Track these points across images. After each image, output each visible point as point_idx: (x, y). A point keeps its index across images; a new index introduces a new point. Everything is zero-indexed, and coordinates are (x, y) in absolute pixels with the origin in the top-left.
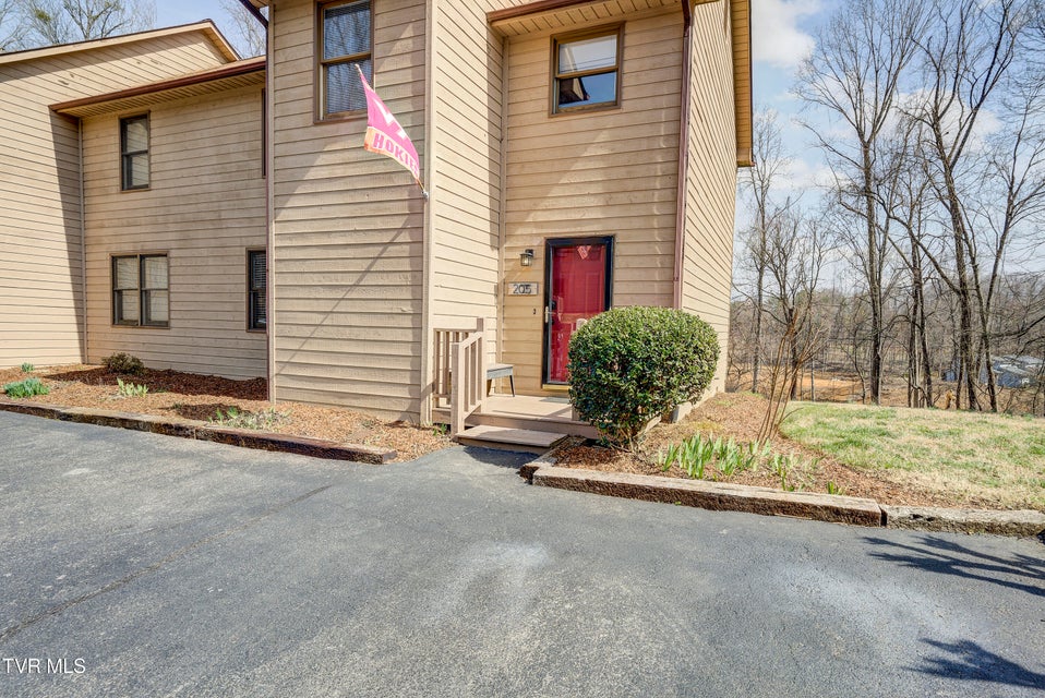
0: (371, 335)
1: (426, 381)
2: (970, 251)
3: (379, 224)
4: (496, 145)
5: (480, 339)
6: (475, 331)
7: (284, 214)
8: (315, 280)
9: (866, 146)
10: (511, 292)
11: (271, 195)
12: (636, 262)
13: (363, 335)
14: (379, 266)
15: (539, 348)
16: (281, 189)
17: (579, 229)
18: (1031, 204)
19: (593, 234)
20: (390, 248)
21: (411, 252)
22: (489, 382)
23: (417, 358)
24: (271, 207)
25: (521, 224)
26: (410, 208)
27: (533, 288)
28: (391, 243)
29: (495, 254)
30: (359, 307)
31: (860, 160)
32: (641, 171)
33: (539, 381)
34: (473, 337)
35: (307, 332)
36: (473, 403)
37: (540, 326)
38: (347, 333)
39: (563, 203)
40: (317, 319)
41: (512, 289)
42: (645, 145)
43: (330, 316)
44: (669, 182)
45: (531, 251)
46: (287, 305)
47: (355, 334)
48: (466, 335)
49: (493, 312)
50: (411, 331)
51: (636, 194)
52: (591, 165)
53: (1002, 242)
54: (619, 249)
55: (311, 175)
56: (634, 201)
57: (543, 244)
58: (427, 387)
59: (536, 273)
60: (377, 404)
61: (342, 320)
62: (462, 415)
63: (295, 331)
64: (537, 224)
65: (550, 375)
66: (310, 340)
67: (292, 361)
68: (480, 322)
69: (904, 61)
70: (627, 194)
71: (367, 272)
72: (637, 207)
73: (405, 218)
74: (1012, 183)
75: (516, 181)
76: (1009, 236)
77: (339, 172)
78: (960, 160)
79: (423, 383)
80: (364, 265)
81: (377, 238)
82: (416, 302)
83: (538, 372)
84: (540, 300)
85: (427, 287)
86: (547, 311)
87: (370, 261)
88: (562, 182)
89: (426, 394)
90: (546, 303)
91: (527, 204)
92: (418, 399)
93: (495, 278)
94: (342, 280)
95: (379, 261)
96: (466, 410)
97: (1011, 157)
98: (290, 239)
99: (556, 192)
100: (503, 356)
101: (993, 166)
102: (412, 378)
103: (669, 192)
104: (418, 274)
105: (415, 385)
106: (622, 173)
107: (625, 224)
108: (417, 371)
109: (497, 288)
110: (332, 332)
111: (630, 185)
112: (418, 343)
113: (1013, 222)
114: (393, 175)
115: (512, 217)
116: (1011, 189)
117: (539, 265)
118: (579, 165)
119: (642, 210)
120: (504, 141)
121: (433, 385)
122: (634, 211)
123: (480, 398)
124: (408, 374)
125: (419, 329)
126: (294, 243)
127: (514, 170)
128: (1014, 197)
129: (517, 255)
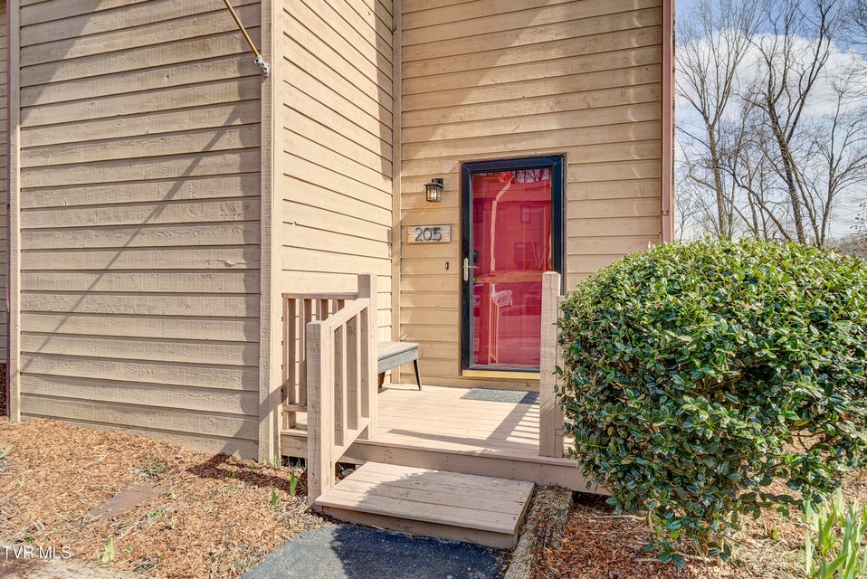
0: (173, 306)
1: (267, 385)
2: (811, 214)
3: (186, 121)
4: (387, 35)
5: (364, 312)
6: (355, 297)
7: (33, 117)
8: (83, 218)
9: (711, 128)
10: (412, 239)
11: (15, 87)
12: (600, 191)
13: (161, 306)
14: (188, 190)
15: (455, 317)
16: (31, 77)
17: (510, 147)
18: (848, 177)
19: (533, 153)
20: (205, 160)
21: (242, 165)
22: (382, 376)
23: (254, 346)
24: (15, 106)
25: (424, 143)
26: (241, 91)
27: (445, 232)
28: (206, 153)
29: (387, 185)
30: (153, 259)
31: (708, 140)
32: (603, 62)
33: (456, 365)
34: (352, 308)
35: (67, 303)
36: (353, 424)
37: (455, 286)
38: (135, 304)
39: (485, 112)
40: (85, 282)
41: (413, 235)
42: (606, 26)
43: (106, 276)
44: (648, 75)
45: (440, 181)
46: (41, 262)
47: (146, 305)
48: (341, 304)
49: (386, 268)
50: (242, 299)
51: (595, 95)
52: (527, 57)
53: (827, 207)
54: (571, 174)
55: (78, 49)
56: (593, 104)
57: (458, 170)
58: (270, 397)
59: (448, 212)
60: (186, 425)
61: (125, 283)
62: (331, 453)
63: (52, 303)
64: (447, 143)
65: (473, 357)
66: (72, 318)
67: (44, 351)
68: (365, 281)
69: (738, 59)
70: (582, 96)
71: (167, 201)
72: (599, 112)
73: (230, 109)
74: (832, 159)
75: (416, 86)
76: (832, 202)
77: (121, 41)
78: (793, 139)
79: (262, 388)
80: (160, 191)
81: (182, 145)
82: (251, 249)
83: (454, 351)
84: (454, 250)
85: (269, 224)
86: (466, 265)
87: (171, 184)
88: (482, 83)
89: (269, 405)
90: (465, 253)
91: (434, 116)
92: (255, 415)
93: (387, 220)
94: (127, 217)
95: (187, 182)
96: (339, 441)
97: (829, 138)
98: (44, 155)
99: (474, 97)
100: (401, 330)
101: (815, 145)
102: (244, 380)
103: (646, 90)
104: (253, 202)
105: (250, 392)
106: (574, 66)
107: (581, 138)
108: (253, 368)
109: (391, 234)
110: (110, 304)
111: (586, 82)
112: (254, 320)
113: (835, 191)
114: (209, 41)
115: (410, 135)
116: (831, 165)
117: (452, 200)
118: (508, 59)
119: (607, 116)
120: (398, 32)
121: (283, 390)
122: (592, 118)
123: (365, 413)
124: (239, 374)
125: (255, 293)
126: (51, 161)
127: (413, 71)
128: (834, 171)
129: (420, 187)
